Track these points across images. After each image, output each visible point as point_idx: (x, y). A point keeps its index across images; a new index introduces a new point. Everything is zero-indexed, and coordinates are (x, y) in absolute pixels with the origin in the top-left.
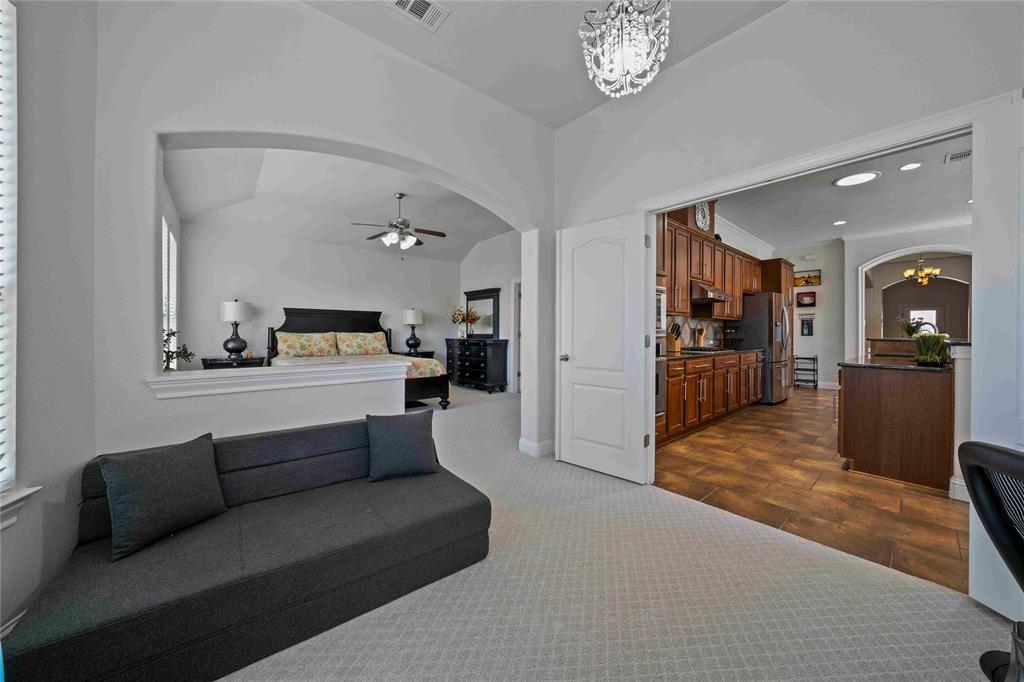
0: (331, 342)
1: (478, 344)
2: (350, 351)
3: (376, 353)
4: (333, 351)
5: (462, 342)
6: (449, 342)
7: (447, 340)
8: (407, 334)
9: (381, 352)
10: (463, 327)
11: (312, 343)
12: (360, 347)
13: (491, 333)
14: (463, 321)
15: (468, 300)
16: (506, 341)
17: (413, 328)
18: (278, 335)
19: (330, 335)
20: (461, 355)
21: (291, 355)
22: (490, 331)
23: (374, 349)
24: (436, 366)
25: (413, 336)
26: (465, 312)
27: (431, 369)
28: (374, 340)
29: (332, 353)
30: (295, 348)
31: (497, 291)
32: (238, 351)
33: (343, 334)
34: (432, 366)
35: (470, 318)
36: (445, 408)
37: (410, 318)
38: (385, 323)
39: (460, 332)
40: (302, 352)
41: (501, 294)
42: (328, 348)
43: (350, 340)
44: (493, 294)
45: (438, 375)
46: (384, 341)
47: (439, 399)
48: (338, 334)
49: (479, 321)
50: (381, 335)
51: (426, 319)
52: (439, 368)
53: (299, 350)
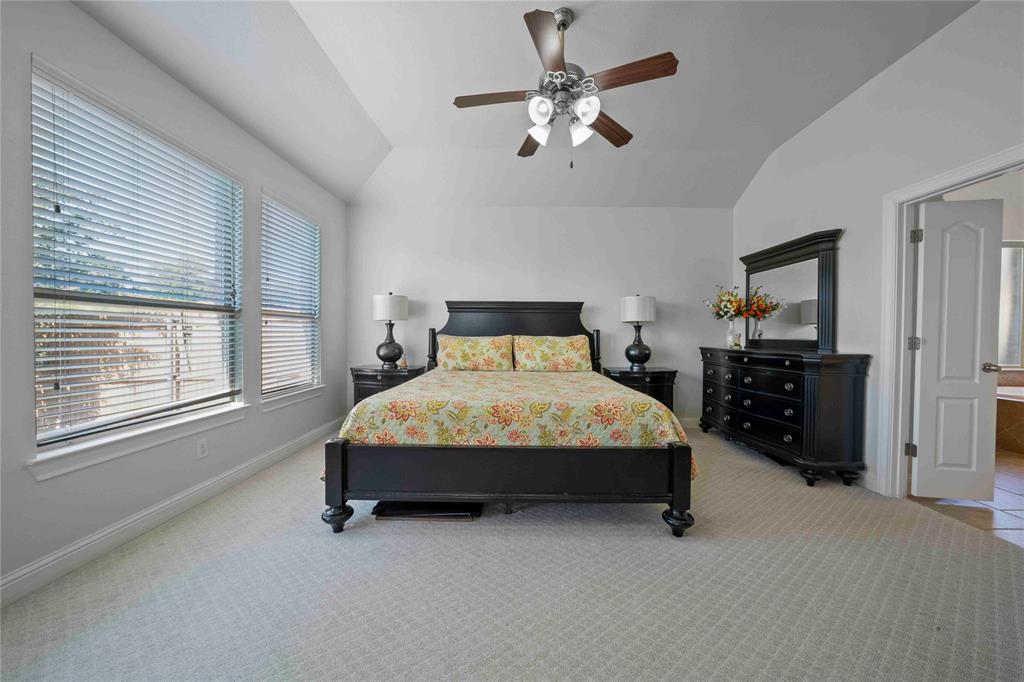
0: (504, 350)
1: (779, 363)
2: (530, 364)
3: (570, 368)
4: (507, 363)
5: (735, 356)
6: (707, 353)
7: (704, 351)
8: (629, 339)
9: (579, 369)
10: (739, 325)
11: (477, 351)
12: (545, 358)
13: (814, 337)
14: (738, 313)
15: (749, 272)
16: (864, 361)
17: (638, 328)
18: (440, 339)
19: (506, 339)
20: (732, 381)
21: (450, 368)
22: (810, 333)
23: (568, 363)
24: (657, 418)
25: (638, 343)
26: (742, 294)
27: (644, 427)
28: (570, 349)
29: (505, 368)
30: (455, 358)
31: (833, 236)
32: (391, 359)
33: (522, 337)
34: (648, 419)
35: (753, 309)
36: (678, 533)
37: (632, 311)
38: (589, 321)
39: (732, 336)
40: (463, 364)
41: (843, 244)
42: (497, 359)
43: (533, 349)
44: (821, 246)
45: (664, 442)
46: (586, 351)
47: (666, 507)
48: (516, 337)
49: (776, 313)
50: (582, 339)
51: (661, 314)
52: (666, 427)
53: (459, 360)
